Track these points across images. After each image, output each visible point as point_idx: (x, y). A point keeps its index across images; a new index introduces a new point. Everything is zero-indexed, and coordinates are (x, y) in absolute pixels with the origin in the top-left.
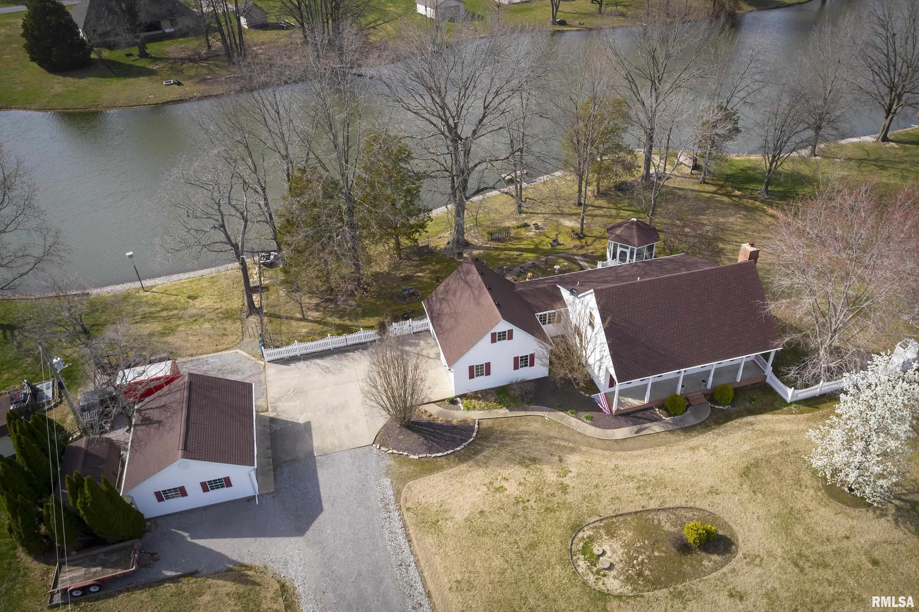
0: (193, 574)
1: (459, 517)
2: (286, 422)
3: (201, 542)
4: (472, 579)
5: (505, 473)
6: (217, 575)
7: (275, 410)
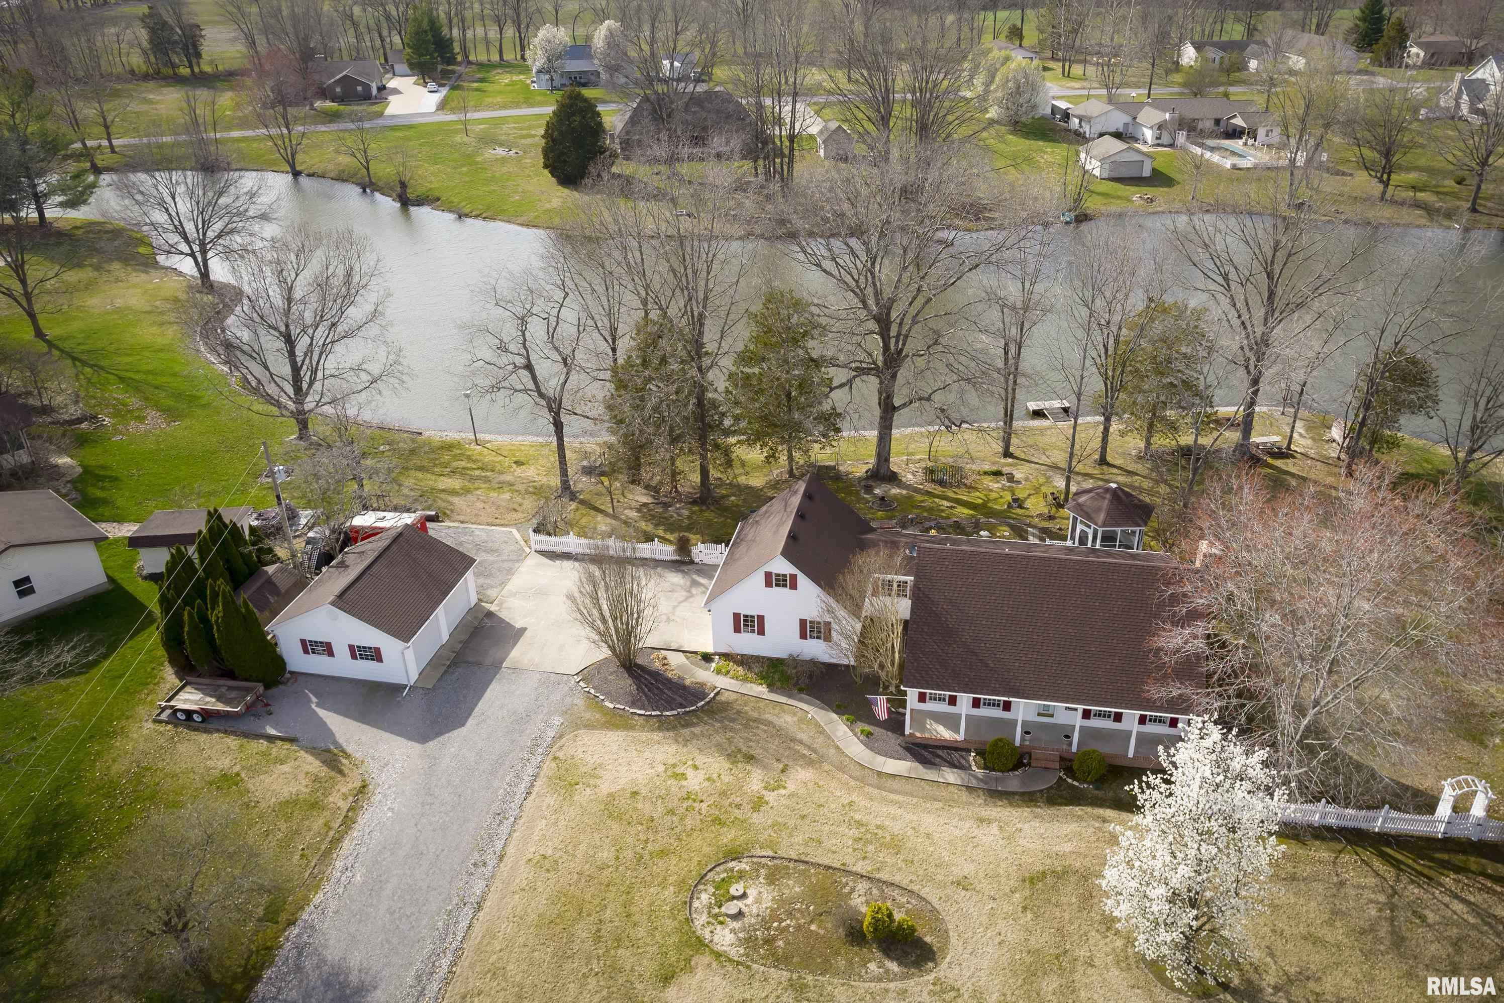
0: (292, 740)
1: (605, 788)
2: (502, 621)
3: (322, 713)
4: (560, 861)
5: (700, 759)
6: (313, 750)
7: (500, 605)
